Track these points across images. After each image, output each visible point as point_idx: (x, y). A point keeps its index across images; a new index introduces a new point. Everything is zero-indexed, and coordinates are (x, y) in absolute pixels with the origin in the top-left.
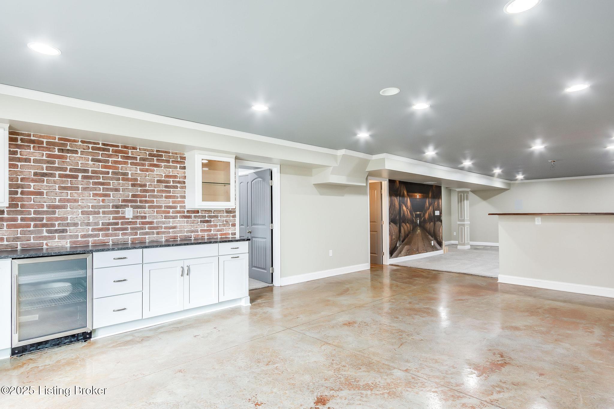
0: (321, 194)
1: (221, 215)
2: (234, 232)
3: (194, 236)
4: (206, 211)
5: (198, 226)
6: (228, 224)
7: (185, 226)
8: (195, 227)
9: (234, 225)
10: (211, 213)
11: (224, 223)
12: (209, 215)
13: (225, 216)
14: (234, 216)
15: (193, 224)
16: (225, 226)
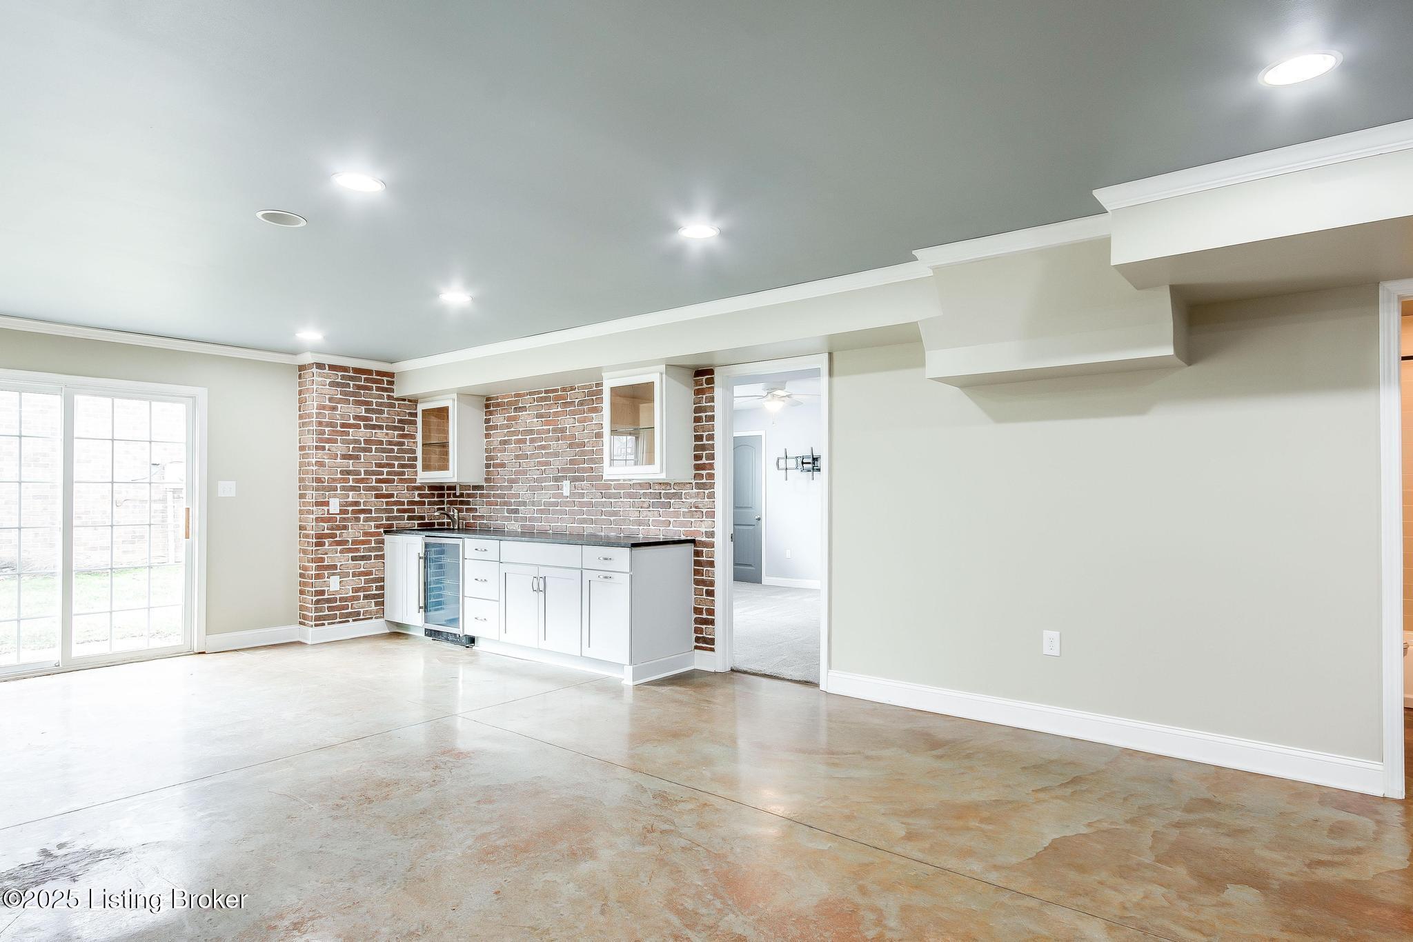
0: (999, 419)
1: (686, 491)
2: (712, 530)
3: (643, 531)
4: (661, 484)
5: (649, 514)
6: (699, 512)
7: (630, 512)
8: (645, 514)
9: (711, 515)
10: (668, 487)
11: (693, 509)
12: (666, 491)
13: (694, 495)
14: (712, 496)
15: (641, 509)
16: (692, 517)
